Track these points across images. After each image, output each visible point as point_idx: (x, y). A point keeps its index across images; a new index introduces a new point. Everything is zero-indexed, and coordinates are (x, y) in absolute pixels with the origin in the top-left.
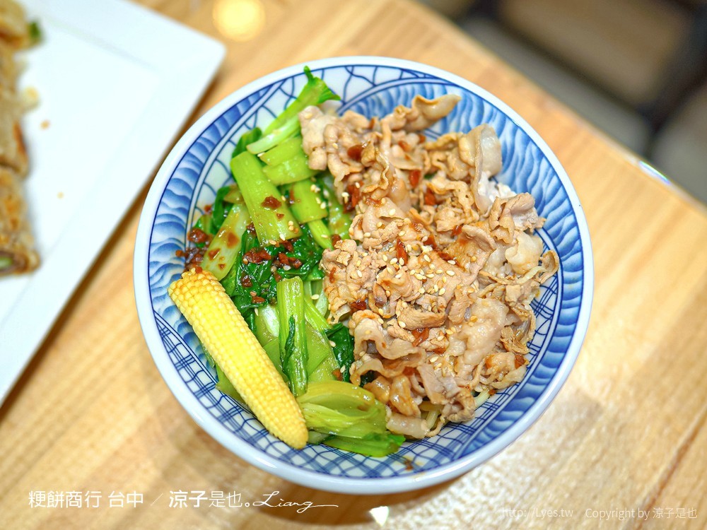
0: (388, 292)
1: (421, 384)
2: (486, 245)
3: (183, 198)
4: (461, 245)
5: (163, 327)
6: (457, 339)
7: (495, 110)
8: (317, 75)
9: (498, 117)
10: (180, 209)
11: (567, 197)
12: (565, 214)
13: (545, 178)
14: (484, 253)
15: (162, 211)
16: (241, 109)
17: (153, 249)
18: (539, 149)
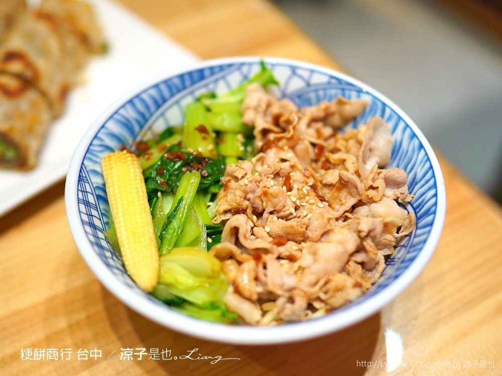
0: (264, 203)
1: (265, 275)
2: (355, 190)
3: (142, 115)
4: (336, 192)
5: (84, 175)
6: (310, 252)
7: (393, 114)
8: (268, 67)
9: (395, 118)
10: (137, 121)
11: (434, 176)
12: (430, 189)
13: (420, 164)
14: (352, 199)
15: (122, 112)
16: (207, 73)
17: (103, 130)
18: (420, 143)
